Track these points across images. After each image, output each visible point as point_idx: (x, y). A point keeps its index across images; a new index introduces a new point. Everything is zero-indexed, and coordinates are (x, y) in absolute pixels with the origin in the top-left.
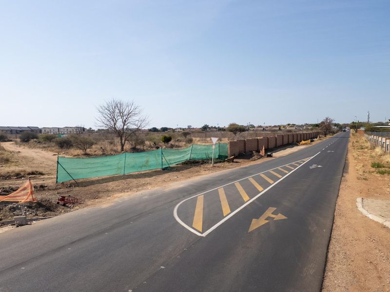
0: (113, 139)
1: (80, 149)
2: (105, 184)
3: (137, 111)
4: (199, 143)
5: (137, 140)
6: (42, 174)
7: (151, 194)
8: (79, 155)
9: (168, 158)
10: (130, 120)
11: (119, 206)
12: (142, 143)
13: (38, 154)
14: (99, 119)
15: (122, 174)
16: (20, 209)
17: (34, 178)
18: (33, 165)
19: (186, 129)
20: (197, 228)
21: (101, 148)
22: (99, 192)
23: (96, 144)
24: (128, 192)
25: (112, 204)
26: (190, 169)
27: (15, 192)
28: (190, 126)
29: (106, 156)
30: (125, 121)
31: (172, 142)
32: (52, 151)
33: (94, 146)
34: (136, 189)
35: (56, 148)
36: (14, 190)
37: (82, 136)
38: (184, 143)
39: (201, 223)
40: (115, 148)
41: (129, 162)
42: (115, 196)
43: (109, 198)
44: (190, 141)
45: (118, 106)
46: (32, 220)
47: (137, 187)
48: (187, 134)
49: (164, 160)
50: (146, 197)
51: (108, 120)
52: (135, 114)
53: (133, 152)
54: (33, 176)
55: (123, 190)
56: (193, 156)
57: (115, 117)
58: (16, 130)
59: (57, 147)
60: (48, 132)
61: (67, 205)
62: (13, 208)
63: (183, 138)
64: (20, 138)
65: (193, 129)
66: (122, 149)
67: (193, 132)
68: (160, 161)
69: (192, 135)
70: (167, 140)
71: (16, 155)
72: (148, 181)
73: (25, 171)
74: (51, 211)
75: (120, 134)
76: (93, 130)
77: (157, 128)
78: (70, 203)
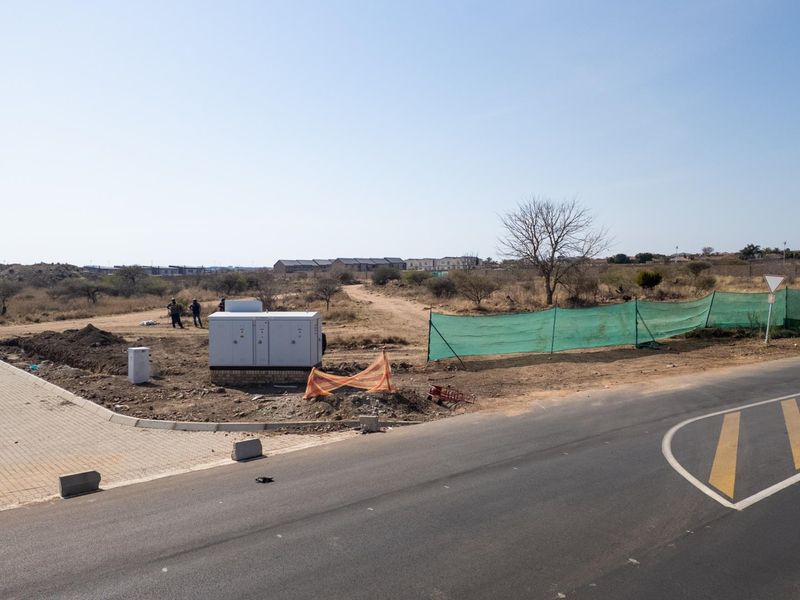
0: (531, 280)
1: (470, 299)
2: (514, 369)
3: (581, 221)
4: (732, 289)
5: (581, 281)
6: (404, 343)
7: (610, 399)
8: (467, 310)
9: (650, 322)
10: (567, 239)
11: (541, 417)
12: (593, 287)
13: (400, 307)
14: (506, 242)
15: (547, 350)
16: (368, 402)
17: (392, 350)
18: (392, 327)
19: (697, 255)
20: (719, 487)
21: (508, 297)
22: (502, 384)
23: (498, 289)
24: (559, 389)
25: (528, 411)
26: (706, 350)
27: (366, 371)
28: (710, 249)
29: (518, 313)
30: (557, 243)
31: (661, 287)
32: (422, 302)
33: (494, 294)
34: (575, 385)
35: (429, 297)
36: (360, 368)
37: (474, 273)
38: (692, 288)
39: (732, 478)
40: (535, 298)
41: (564, 327)
42: (534, 394)
43: (520, 398)
44: (709, 284)
45: (543, 211)
46: (386, 425)
47: (580, 380)
48: (702, 268)
49: (640, 326)
50: (599, 404)
51: (522, 241)
52: (577, 227)
53: (572, 308)
54: (391, 345)
55: (548, 385)
56: (715, 319)
57: (537, 235)
58: (367, 265)
59: (431, 294)
60: (416, 267)
61: (445, 403)
62: (359, 400)
63: (691, 277)
64: (373, 278)
65: (718, 255)
66: (550, 301)
67: (716, 263)
68: (631, 328)
69: (714, 270)
70: (649, 281)
71: (365, 308)
72: (604, 371)
73: (378, 336)
74: (418, 411)
75: (545, 269)
76: (494, 263)
77: (628, 255)
78: (450, 400)
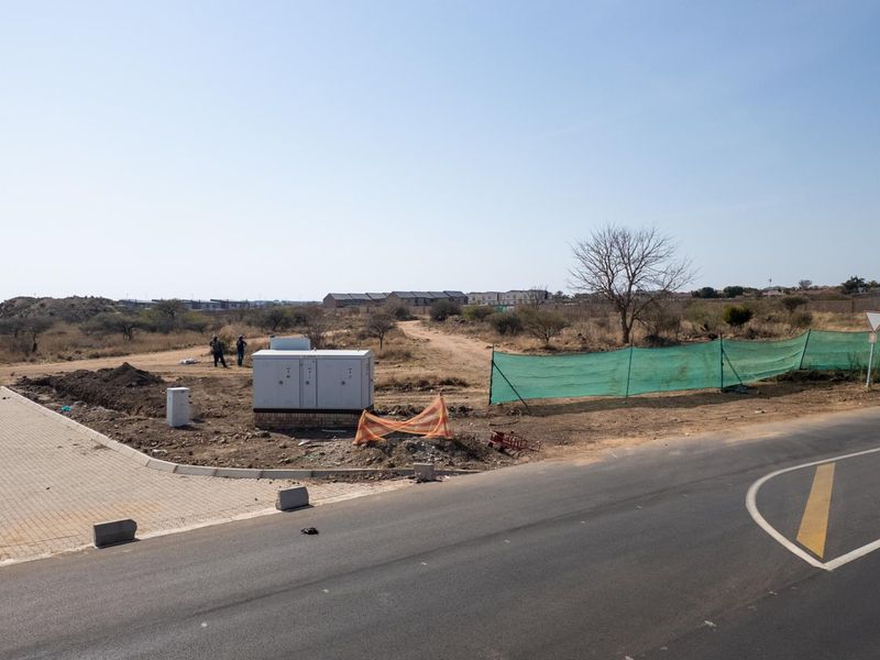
0: (606, 316)
1: (538, 337)
2: (584, 414)
3: (662, 250)
4: (831, 327)
5: (661, 318)
6: (464, 384)
7: (690, 448)
8: (534, 349)
9: (738, 364)
10: (646, 271)
11: (612, 467)
12: (675, 324)
13: (460, 344)
14: (577, 274)
15: (622, 394)
16: (423, 449)
17: (450, 392)
18: (451, 367)
19: (794, 289)
20: (808, 545)
21: (580, 335)
22: (570, 431)
23: (569, 326)
24: (634, 436)
25: (598, 460)
26: (800, 395)
27: (418, 416)
28: (808, 282)
29: (590, 352)
30: (634, 275)
31: (751, 324)
32: (484, 339)
33: (564, 331)
34: (651, 432)
35: (492, 334)
36: (415, 412)
37: (542, 309)
38: (787, 326)
39: (823, 536)
40: (609, 336)
41: (642, 368)
42: (606, 442)
43: (592, 446)
44: (805, 321)
45: (619, 240)
46: (443, 473)
47: (657, 427)
48: (798, 304)
49: (727, 368)
50: (678, 453)
51: (596, 274)
52: (657, 258)
53: (651, 347)
54: (449, 387)
55: (622, 432)
56: (810, 361)
57: (612, 267)
58: (425, 299)
59: (494, 332)
60: (479, 302)
61: (507, 450)
62: (413, 446)
63: (786, 313)
64: (431, 313)
65: (816, 288)
66: (626, 339)
67: (814, 298)
68: (716, 370)
69: (811, 305)
70: (738, 318)
71: (422, 346)
72: (685, 417)
73: (435, 377)
74: (478, 459)
75: (622, 303)
76: (565, 297)
77: (715, 288)
78: (513, 447)
